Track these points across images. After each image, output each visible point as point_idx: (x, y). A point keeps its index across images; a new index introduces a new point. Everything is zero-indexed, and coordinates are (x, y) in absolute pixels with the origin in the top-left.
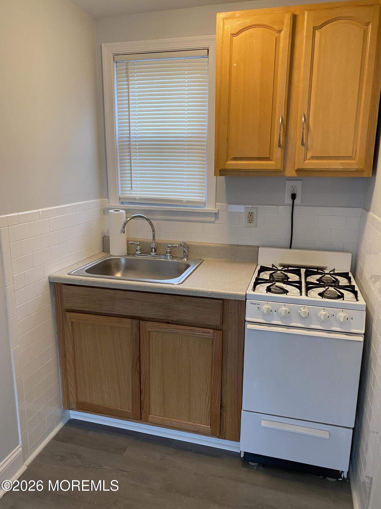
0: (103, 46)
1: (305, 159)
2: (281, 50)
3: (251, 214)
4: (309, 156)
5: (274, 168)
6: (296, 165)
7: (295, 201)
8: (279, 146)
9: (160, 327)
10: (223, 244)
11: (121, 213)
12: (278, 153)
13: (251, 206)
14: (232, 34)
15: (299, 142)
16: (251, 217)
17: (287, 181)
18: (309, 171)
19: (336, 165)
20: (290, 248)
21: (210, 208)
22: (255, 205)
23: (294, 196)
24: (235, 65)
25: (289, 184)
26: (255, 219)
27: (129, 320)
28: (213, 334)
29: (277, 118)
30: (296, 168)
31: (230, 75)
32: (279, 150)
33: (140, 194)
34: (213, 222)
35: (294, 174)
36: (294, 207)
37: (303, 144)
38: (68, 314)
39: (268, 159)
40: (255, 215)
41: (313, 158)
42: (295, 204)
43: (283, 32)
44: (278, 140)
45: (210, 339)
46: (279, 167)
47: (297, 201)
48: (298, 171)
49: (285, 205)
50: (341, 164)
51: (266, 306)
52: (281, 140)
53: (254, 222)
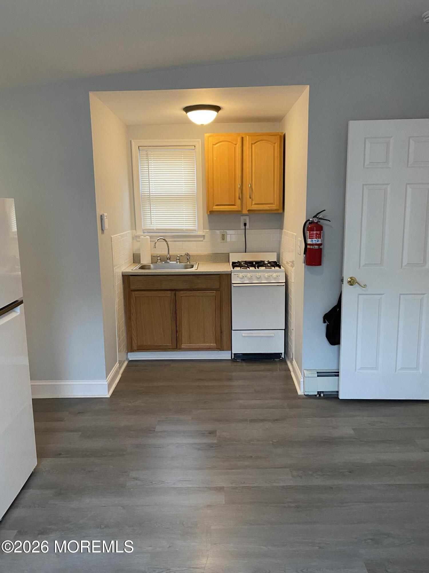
0: (132, 141)
1: (252, 205)
2: (237, 153)
3: (223, 235)
4: (253, 203)
5: (237, 210)
6: (248, 208)
7: (246, 227)
8: (239, 199)
9: (188, 293)
10: (209, 253)
11: (148, 238)
12: (238, 202)
13: (223, 231)
14: (213, 144)
15: (248, 197)
16: (223, 237)
17: (241, 217)
18: (254, 211)
19: (266, 207)
20: (246, 252)
21: (200, 233)
22: (225, 230)
23: (245, 225)
24: (215, 159)
25: (242, 218)
26: (225, 238)
27: (169, 292)
28: (216, 293)
29: (237, 185)
30: (248, 209)
31: (213, 164)
32: (239, 200)
33: (156, 227)
34: (202, 241)
35: (247, 212)
36: (246, 230)
37: (250, 198)
38: (133, 293)
39: (234, 205)
40: (225, 236)
41: (255, 204)
42: (246, 229)
43: (237, 145)
44: (238, 195)
45: (214, 296)
46: (240, 209)
47: (247, 227)
48: (249, 211)
49: (241, 230)
50: (269, 207)
51: (241, 275)
52: (240, 196)
53: (225, 239)
